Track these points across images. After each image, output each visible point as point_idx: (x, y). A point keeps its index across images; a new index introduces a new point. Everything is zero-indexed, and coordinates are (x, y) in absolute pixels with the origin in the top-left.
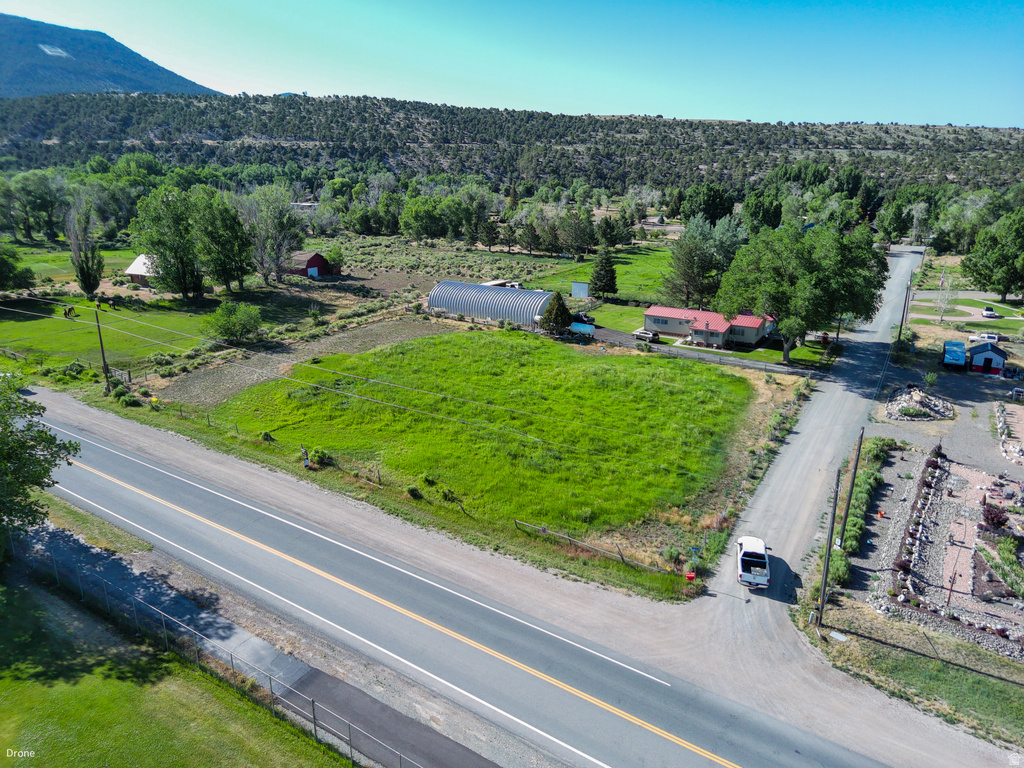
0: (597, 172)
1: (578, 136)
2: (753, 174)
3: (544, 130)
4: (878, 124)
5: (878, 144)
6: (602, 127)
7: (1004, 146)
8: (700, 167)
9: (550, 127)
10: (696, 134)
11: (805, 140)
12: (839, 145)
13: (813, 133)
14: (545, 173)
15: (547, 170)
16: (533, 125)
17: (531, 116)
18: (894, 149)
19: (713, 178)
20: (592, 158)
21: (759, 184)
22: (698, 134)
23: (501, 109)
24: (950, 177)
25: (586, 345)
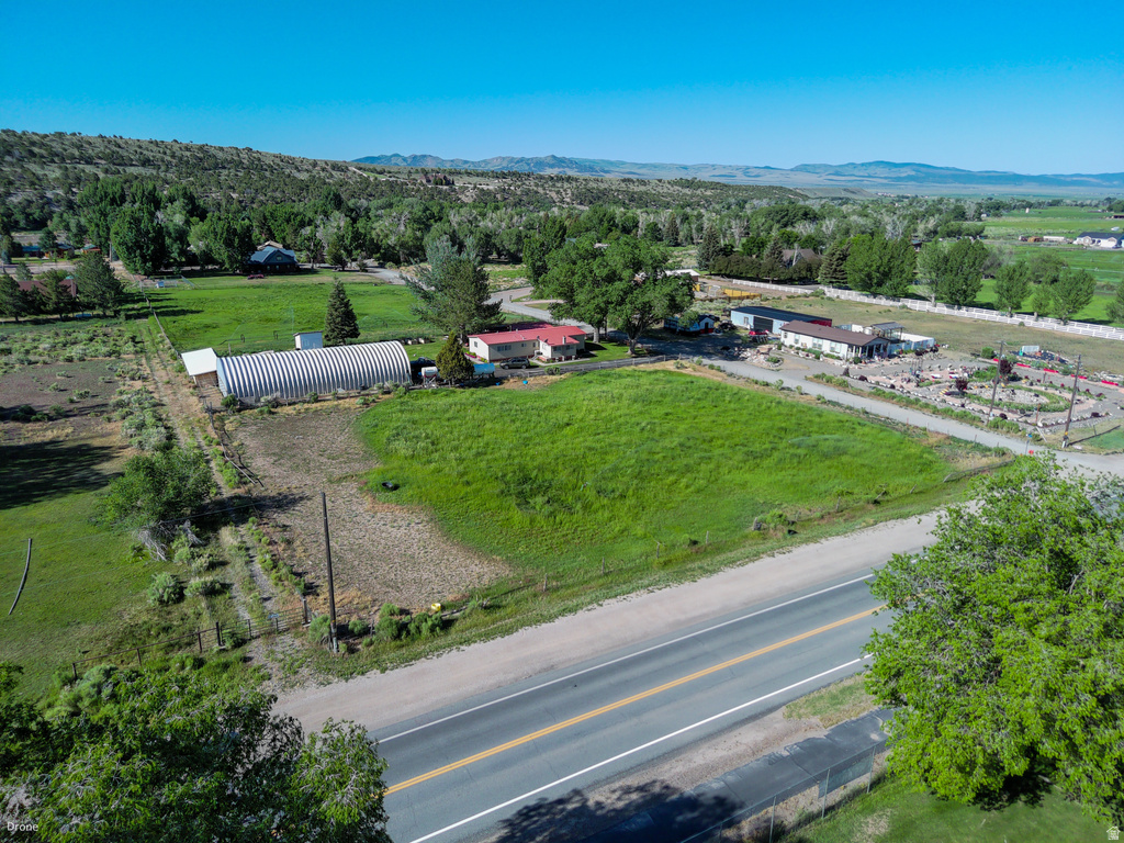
5: (124, 162)
7: (238, 164)
11: (32, 153)
12: (77, 159)
18: (143, 165)
24: (234, 196)
25: (501, 383)
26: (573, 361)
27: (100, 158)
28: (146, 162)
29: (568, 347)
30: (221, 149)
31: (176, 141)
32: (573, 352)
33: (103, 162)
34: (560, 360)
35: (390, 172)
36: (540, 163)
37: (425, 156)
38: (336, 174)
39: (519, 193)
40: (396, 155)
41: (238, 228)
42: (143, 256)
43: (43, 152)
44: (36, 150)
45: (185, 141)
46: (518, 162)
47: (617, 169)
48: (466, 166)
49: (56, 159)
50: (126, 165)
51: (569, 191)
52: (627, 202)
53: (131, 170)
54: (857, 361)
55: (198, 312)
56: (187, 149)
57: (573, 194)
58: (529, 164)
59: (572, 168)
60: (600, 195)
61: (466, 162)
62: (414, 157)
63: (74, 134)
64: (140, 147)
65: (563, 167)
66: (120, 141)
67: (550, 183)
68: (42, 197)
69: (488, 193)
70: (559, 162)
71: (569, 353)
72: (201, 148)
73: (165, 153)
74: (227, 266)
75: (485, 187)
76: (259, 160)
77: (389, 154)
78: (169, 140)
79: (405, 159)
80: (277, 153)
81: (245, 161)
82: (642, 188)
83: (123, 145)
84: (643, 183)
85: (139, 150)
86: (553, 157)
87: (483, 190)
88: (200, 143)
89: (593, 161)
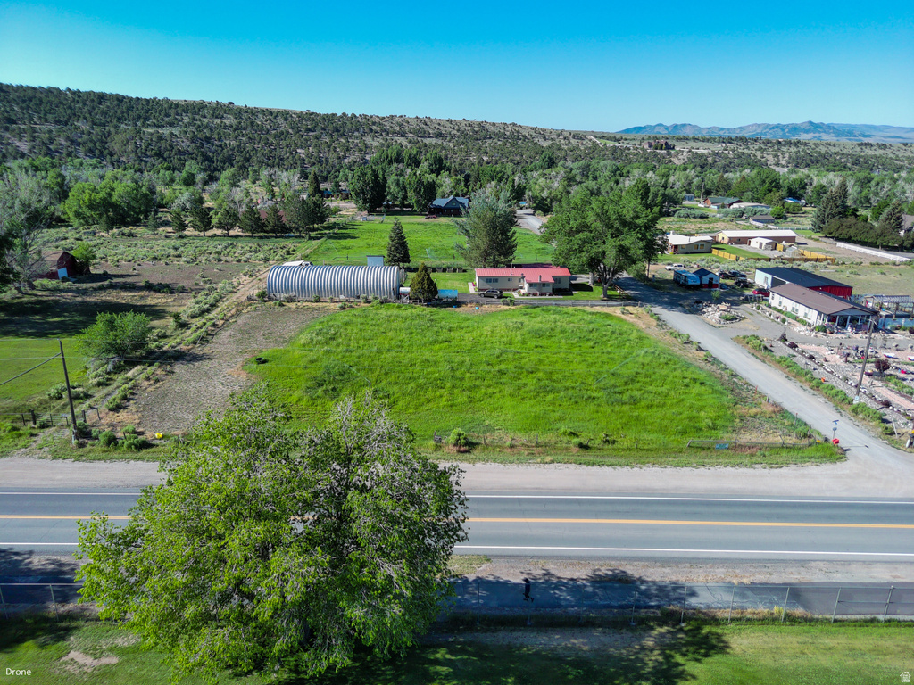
0: (202, 155)
1: (163, 120)
2: (345, 157)
3: (123, 112)
4: (417, 117)
5: (425, 135)
6: (184, 111)
7: (502, 136)
8: (299, 151)
9: (128, 109)
10: (278, 121)
11: (371, 130)
12: (396, 134)
13: (374, 124)
14: (148, 157)
15: (149, 153)
16: (108, 107)
17: (102, 97)
18: (436, 137)
19: (313, 160)
20: (192, 142)
21: (354, 165)
22: (280, 120)
23: (63, 88)
24: (485, 158)
25: (459, 307)
26: (547, 297)
27: (411, 133)
28: (439, 135)
29: (544, 284)
30: (494, 124)
31: (465, 119)
32: (549, 290)
33: (412, 135)
34: (535, 294)
35: (626, 140)
36: (795, 129)
37: (685, 125)
38: (574, 142)
39: (731, 156)
40: (660, 125)
41: (425, 181)
42: (365, 199)
43: (378, 129)
44: (374, 128)
45: (470, 119)
46: (773, 128)
47: (880, 134)
48: (721, 133)
49: (384, 134)
50: (425, 137)
51: (787, 155)
52: (849, 165)
53: (427, 141)
54: (823, 329)
55: (355, 238)
56: (470, 125)
57: (790, 157)
58: (783, 130)
59: (829, 133)
60: (820, 158)
61: (722, 129)
62: (675, 126)
63: (401, 116)
64: (439, 124)
65: (819, 132)
66: (428, 121)
67: (776, 147)
68: (363, 159)
69: (702, 156)
70: (814, 127)
71: (544, 289)
72: (480, 124)
73: (454, 128)
74: (416, 208)
75: (699, 151)
76: (518, 132)
77: (654, 124)
78: (459, 118)
79: (666, 128)
80: (534, 126)
81: (508, 133)
82: (879, 152)
83: (429, 123)
84: (883, 146)
85: (437, 126)
86: (811, 123)
87: (697, 153)
88: (479, 120)
89: (855, 126)
